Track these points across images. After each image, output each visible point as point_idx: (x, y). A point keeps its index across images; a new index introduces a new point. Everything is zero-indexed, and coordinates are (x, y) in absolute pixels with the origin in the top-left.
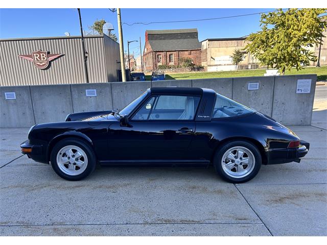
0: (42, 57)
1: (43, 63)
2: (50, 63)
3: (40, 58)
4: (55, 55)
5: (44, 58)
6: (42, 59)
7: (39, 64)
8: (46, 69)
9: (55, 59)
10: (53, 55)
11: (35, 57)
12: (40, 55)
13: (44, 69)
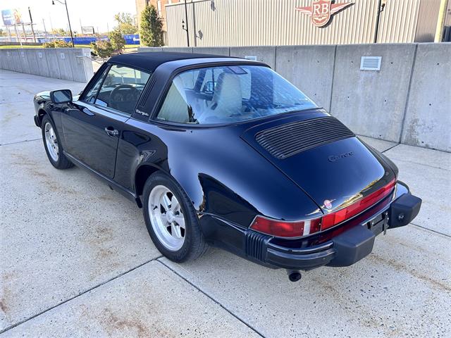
0: (323, 9)
1: (323, 18)
2: (332, 16)
3: (320, 10)
4: (341, 4)
5: (325, 11)
6: (323, 13)
7: (317, 19)
8: (325, 26)
9: (340, 11)
10: (338, 5)
11: (315, 9)
12: (321, 6)
13: (322, 27)
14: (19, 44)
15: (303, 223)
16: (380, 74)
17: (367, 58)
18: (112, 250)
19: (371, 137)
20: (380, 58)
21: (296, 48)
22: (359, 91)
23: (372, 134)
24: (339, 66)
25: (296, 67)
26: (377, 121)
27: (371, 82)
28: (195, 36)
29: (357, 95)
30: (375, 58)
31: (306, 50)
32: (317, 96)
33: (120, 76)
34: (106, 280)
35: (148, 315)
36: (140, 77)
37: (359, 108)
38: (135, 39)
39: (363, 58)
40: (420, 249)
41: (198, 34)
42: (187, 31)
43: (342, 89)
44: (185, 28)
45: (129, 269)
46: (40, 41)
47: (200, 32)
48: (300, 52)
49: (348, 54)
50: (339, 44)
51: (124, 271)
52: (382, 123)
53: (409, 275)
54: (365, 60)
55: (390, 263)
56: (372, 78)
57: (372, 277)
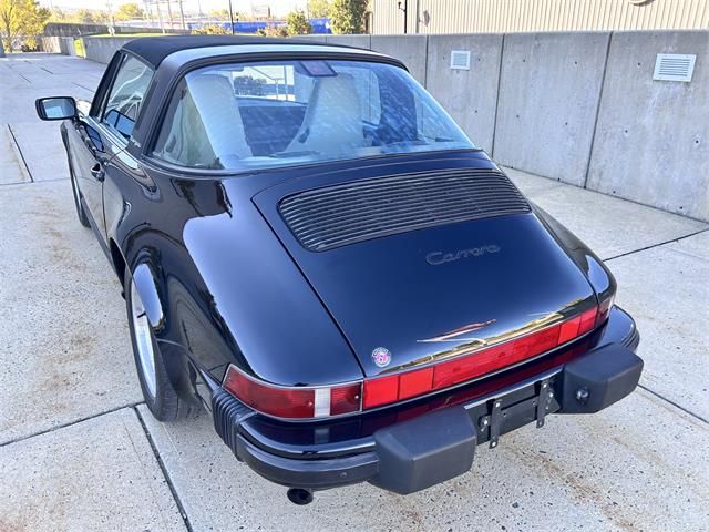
8: (647, 3)
13: (640, 4)
14: (160, 31)
15: (313, 392)
16: (692, 88)
17: (669, 56)
18: (72, 379)
19: (662, 209)
20: (693, 58)
21: (538, 36)
22: (647, 120)
23: (665, 203)
24: (614, 72)
25: (536, 72)
26: (677, 179)
27: (672, 103)
28: (418, 21)
29: (644, 127)
30: (684, 57)
31: (556, 41)
32: (569, 126)
33: (273, 82)
34: (28, 433)
35: (47, 516)
36: (292, 84)
37: (646, 154)
38: (327, 26)
39: (660, 57)
40: (654, 456)
41: (422, 17)
42: (405, 11)
43: (616, 115)
44: (403, 6)
45: (76, 419)
46: (190, 27)
47: (426, 13)
48: (545, 43)
49: (633, 48)
50: (616, 29)
51: (67, 421)
52: (686, 184)
53: (598, 514)
54: (664, 60)
55: (570, 480)
56: (675, 96)
57: (516, 506)
